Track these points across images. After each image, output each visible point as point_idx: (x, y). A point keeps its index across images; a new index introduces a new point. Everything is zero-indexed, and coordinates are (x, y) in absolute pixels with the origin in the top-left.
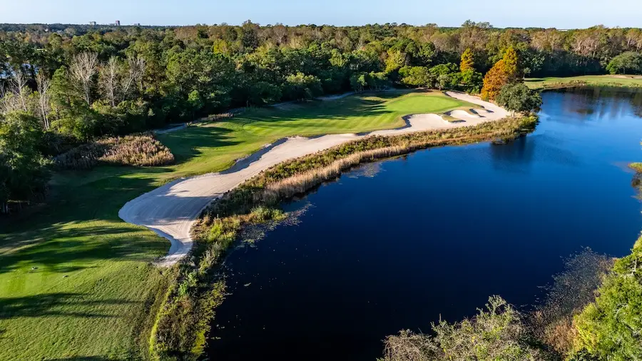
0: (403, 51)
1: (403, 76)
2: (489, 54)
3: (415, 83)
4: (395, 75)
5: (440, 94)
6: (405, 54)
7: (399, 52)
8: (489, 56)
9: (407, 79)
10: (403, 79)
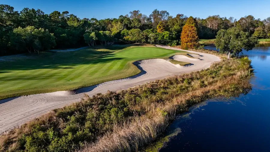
0: (121, 23)
1: (124, 36)
2: (170, 26)
3: (133, 39)
4: (119, 35)
5: (152, 46)
6: (123, 25)
7: (119, 23)
8: (170, 28)
9: (127, 37)
10: (125, 38)
